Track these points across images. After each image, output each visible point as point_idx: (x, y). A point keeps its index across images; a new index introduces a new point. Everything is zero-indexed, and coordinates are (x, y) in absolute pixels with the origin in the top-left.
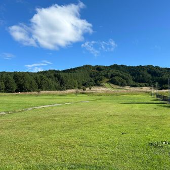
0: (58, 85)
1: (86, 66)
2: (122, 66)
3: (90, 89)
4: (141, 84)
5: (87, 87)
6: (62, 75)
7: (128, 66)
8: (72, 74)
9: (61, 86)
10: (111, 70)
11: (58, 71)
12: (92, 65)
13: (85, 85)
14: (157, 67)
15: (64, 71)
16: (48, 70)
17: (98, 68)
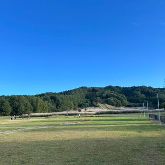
0: (54, 107)
1: (82, 88)
2: (117, 87)
3: (86, 110)
4: (136, 104)
5: (83, 108)
6: (58, 97)
7: (122, 87)
8: (68, 96)
9: (57, 108)
10: (106, 91)
11: (55, 94)
12: (88, 87)
13: (81, 106)
14: (150, 88)
15: (61, 93)
16: (45, 93)
17: (94, 90)
